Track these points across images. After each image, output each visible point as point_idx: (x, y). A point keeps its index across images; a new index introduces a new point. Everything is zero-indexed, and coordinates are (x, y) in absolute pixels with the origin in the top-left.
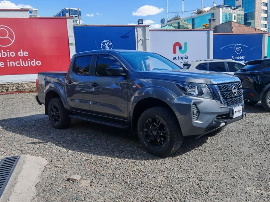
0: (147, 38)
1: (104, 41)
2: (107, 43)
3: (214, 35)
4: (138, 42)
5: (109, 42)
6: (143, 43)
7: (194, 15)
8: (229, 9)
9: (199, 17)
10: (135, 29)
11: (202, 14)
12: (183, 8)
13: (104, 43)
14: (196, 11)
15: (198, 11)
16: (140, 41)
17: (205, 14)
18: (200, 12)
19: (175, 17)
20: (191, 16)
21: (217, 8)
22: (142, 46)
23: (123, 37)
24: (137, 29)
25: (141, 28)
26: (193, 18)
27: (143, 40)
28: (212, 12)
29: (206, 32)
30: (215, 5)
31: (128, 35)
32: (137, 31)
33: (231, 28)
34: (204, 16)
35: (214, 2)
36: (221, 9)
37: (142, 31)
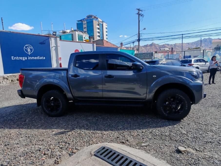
0: (58, 45)
1: (26, 45)
2: (29, 47)
3: (96, 46)
4: (52, 48)
5: (31, 46)
6: (55, 49)
7: (60, 33)
8: (81, 32)
9: (64, 35)
10: (49, 38)
11: (65, 34)
12: (53, 28)
13: (26, 47)
14: (62, 31)
15: (63, 31)
16: (53, 47)
17: (67, 33)
18: (64, 32)
19: (48, 34)
20: (59, 34)
21: (75, 31)
22: (55, 51)
23: (42, 43)
24: (51, 39)
25: (54, 38)
26: (60, 35)
27: (55, 46)
28: (71, 33)
29: (92, 44)
30: (72, 30)
31: (44, 42)
32: (51, 40)
33: (103, 43)
34: (67, 35)
35: (72, 28)
36: (77, 32)
37: (54, 40)
